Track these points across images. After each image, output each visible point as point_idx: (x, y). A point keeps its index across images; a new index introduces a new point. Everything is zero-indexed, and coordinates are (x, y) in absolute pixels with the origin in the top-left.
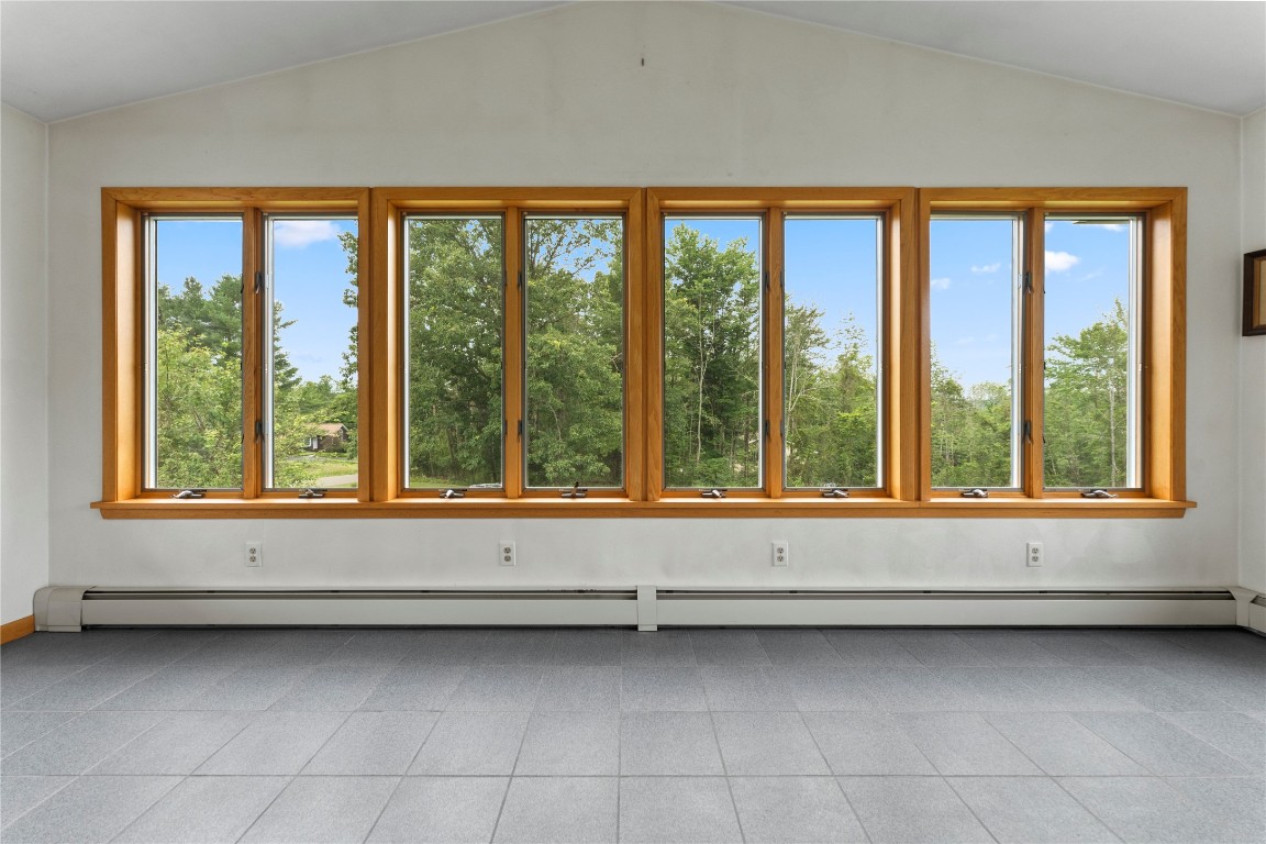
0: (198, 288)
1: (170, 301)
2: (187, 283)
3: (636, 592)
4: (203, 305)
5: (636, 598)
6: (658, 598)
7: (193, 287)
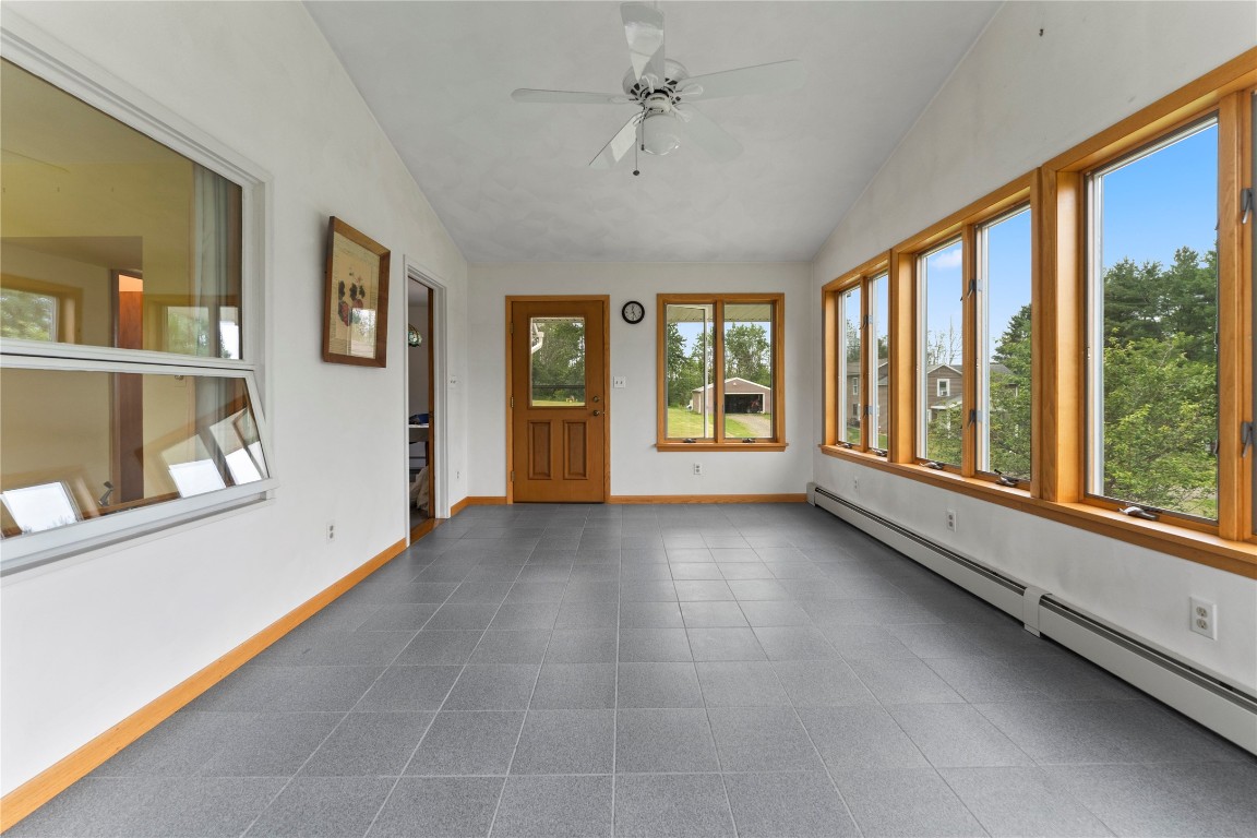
0: (1193, 257)
1: (1159, 279)
2: (1178, 256)
3: (1024, 588)
4: (1195, 275)
5: (1022, 593)
6: (1041, 603)
7: (1186, 258)
